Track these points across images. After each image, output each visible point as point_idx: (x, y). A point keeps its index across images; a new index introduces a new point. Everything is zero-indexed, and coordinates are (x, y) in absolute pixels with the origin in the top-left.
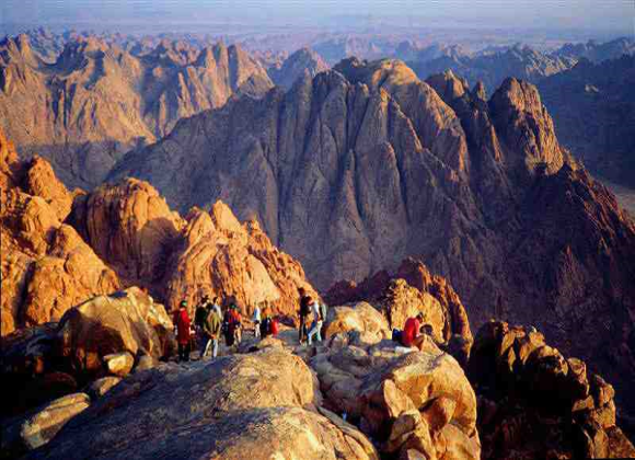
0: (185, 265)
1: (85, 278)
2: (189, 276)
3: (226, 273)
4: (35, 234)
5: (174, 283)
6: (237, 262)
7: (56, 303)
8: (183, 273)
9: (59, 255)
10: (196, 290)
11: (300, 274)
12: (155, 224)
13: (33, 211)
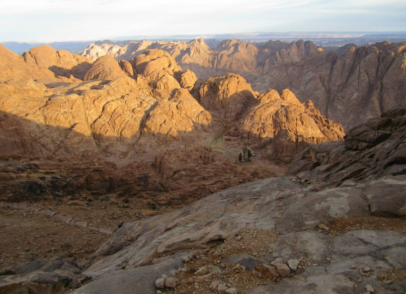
0: (255, 112)
1: (189, 113)
2: (257, 119)
3: (284, 120)
4: (163, 91)
5: (246, 121)
6: (293, 115)
7: (165, 121)
8: (252, 117)
9: (175, 101)
10: (260, 126)
11: (340, 130)
12: (241, 94)
13: (164, 81)
